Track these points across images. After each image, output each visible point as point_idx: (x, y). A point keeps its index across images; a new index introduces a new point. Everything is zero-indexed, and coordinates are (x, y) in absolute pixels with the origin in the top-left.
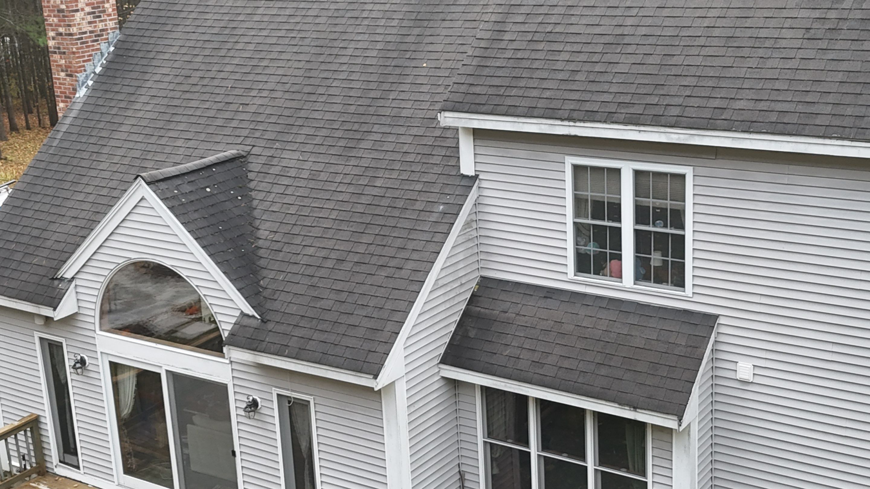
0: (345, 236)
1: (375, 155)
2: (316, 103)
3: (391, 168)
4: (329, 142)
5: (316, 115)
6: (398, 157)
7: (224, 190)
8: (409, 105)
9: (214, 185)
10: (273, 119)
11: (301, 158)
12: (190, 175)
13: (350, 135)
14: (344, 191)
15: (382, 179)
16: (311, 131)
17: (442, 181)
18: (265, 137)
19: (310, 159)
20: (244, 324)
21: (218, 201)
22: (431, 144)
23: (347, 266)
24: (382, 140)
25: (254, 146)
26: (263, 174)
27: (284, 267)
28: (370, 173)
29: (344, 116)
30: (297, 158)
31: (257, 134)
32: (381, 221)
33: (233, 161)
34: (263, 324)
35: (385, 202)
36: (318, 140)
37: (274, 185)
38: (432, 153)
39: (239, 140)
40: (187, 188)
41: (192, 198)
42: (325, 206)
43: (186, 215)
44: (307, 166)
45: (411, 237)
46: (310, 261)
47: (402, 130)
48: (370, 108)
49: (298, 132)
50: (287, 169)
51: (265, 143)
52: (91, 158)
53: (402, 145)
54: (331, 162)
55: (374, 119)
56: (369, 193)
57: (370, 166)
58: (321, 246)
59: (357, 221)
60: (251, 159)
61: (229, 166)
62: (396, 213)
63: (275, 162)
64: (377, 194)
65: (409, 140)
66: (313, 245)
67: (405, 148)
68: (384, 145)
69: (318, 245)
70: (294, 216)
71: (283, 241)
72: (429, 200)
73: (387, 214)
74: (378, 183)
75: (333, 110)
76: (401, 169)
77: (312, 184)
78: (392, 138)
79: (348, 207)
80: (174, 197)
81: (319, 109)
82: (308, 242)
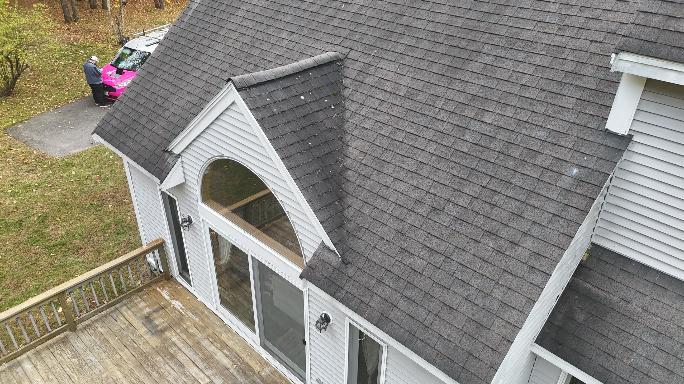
0: (443, 178)
1: (485, 82)
2: (420, 10)
3: (506, 102)
4: (431, 57)
5: (419, 24)
6: (515, 89)
7: (318, 98)
8: (530, 26)
9: (309, 92)
10: (373, 23)
11: (399, 71)
12: (285, 81)
13: (456, 52)
14: (445, 120)
15: (494, 115)
16: (412, 42)
17: (575, 134)
18: (363, 41)
19: (408, 74)
20: (324, 259)
21: (311, 112)
22: (560, 80)
23: (445, 220)
24: (495, 64)
25: (352, 49)
26: (358, 83)
27: (371, 199)
28: (478, 104)
29: (449, 29)
30: (394, 70)
31: (357, 37)
32: (490, 170)
33: (330, 65)
34: (343, 265)
35: (496, 146)
36: (418, 53)
37: (369, 97)
38: (562, 93)
39: (339, 40)
40: (281, 95)
41: (285, 107)
42: (421, 135)
43: (275, 128)
44: (405, 81)
45: (531, 203)
46: (401, 200)
47: (521, 56)
48: (481, 24)
49: (398, 41)
50: (383, 81)
51: (363, 47)
52: (211, 38)
53: (519, 75)
54: (431, 81)
55: (485, 38)
56: (475, 129)
57: (479, 95)
58: (414, 184)
59: (459, 162)
60: (347, 63)
61: (325, 70)
62: (512, 165)
63: (371, 70)
64: (486, 133)
65: (530, 70)
66: (405, 180)
67: (525, 80)
68: (497, 71)
69: (410, 182)
70: (386, 138)
71: (372, 166)
72: (557, 156)
73: (497, 162)
74: (488, 118)
75: (437, 21)
76: (518, 105)
77: (409, 105)
78: (506, 64)
79: (448, 142)
80: (264, 107)
81: (422, 18)
82: (401, 175)
